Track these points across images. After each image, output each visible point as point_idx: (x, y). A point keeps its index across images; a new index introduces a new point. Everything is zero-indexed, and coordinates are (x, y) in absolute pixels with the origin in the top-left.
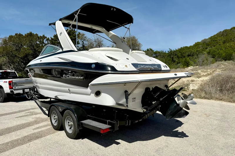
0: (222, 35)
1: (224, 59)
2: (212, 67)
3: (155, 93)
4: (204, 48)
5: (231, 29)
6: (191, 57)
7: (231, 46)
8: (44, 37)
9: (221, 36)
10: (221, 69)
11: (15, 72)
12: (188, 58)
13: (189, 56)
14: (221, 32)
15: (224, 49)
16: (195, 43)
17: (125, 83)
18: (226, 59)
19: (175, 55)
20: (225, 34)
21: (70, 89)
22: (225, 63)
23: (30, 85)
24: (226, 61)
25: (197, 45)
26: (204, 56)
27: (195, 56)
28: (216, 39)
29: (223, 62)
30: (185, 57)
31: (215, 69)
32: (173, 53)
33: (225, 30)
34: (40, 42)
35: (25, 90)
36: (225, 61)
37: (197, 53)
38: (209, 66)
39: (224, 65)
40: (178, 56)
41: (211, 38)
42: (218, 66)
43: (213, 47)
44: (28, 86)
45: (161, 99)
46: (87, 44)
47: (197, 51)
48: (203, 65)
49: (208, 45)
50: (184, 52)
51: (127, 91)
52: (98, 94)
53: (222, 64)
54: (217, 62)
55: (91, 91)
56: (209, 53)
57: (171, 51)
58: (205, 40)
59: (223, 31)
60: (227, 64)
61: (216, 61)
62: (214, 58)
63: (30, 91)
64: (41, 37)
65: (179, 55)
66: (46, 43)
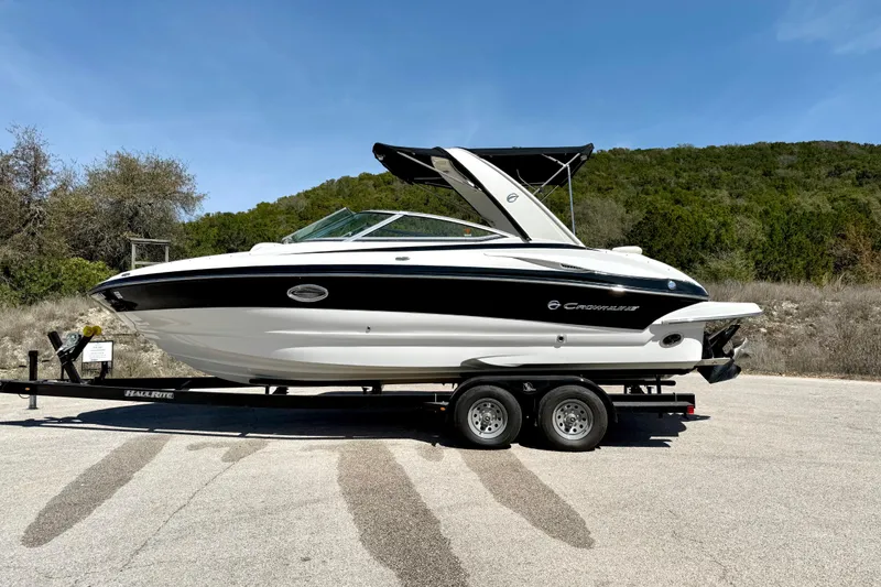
0: (338, 194)
9: (336, 196)
14: (332, 181)
20: (345, 190)
25: (265, 211)
28: (326, 204)
52: (671, 340)
55: (652, 335)
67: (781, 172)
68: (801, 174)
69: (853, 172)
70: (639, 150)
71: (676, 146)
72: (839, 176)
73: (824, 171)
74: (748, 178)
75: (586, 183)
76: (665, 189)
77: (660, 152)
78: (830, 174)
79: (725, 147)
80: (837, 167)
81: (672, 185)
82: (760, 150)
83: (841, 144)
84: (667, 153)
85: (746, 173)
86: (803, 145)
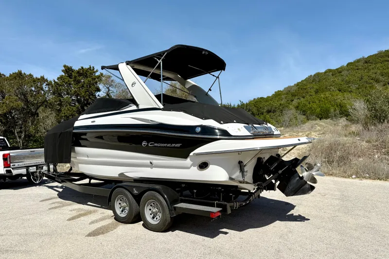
0: (313, 81)
1: (318, 117)
2: (303, 129)
3: (271, 164)
4: (288, 100)
5: (326, 72)
6: (272, 114)
7: (327, 98)
8: (43, 79)
9: (312, 83)
10: (317, 131)
11: (4, 139)
12: (268, 116)
13: (269, 112)
14: (311, 76)
15: (317, 102)
16: (275, 92)
17: (239, 152)
18: (322, 117)
19: (249, 111)
20: (316, 79)
21: (154, 162)
22: (321, 123)
23: (38, 159)
24: (322, 120)
25: (278, 94)
26: (291, 113)
27: (278, 113)
28: (305, 87)
29: (318, 121)
30: (263, 114)
31: (309, 132)
32: (245, 108)
33: (317, 73)
34: (36, 87)
35: (30, 168)
36: (320, 119)
37: (281, 107)
38: (299, 127)
39: (320, 126)
40: (253, 112)
41: (298, 84)
42: (312, 127)
43: (302, 99)
44: (34, 162)
45: (280, 172)
46: (115, 92)
47: (280, 104)
48: (291, 126)
49: (294, 95)
50: (261, 106)
51: (242, 162)
52: (203, 166)
53: (317, 124)
54: (310, 121)
55: (192, 163)
56: (297, 108)
57: (243, 104)
58: (290, 87)
59: (315, 75)
60: (323, 124)
61: (308, 120)
62: (304, 115)
63: (37, 170)
64: (39, 79)
65: (255, 110)
66: (47, 89)
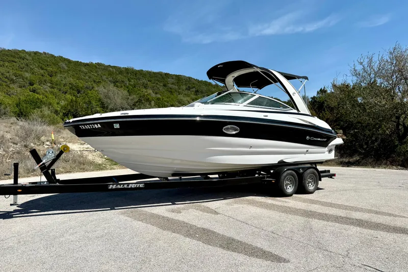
21: (309, 150)
67: (170, 86)
68: (177, 87)
69: (194, 89)
70: (110, 65)
71: (127, 67)
72: (189, 90)
73: (184, 87)
74: (158, 86)
75: (87, 77)
76: (124, 86)
77: (120, 68)
78: (186, 89)
79: (147, 71)
80: (189, 87)
81: (127, 84)
82: (161, 75)
83: (189, 78)
84: (123, 69)
85: (157, 84)
86: (176, 76)
